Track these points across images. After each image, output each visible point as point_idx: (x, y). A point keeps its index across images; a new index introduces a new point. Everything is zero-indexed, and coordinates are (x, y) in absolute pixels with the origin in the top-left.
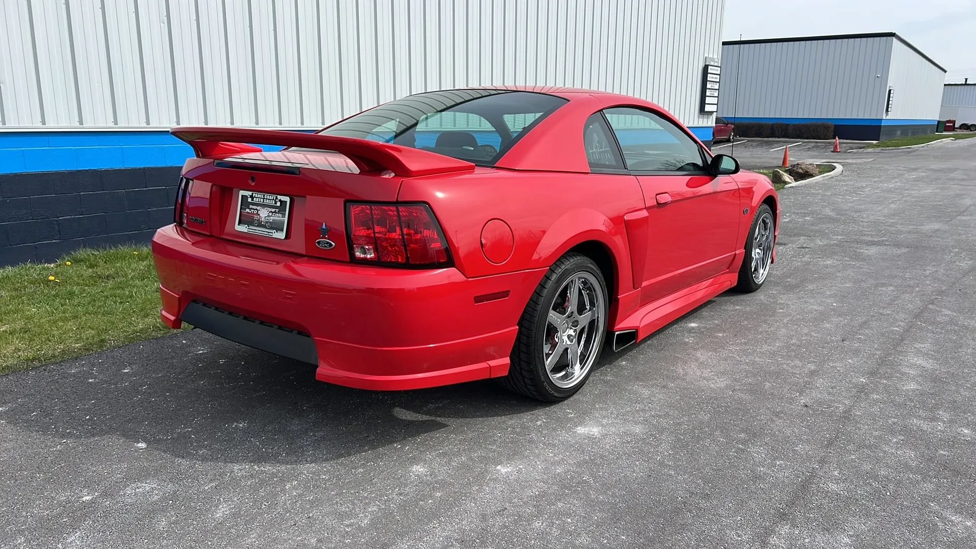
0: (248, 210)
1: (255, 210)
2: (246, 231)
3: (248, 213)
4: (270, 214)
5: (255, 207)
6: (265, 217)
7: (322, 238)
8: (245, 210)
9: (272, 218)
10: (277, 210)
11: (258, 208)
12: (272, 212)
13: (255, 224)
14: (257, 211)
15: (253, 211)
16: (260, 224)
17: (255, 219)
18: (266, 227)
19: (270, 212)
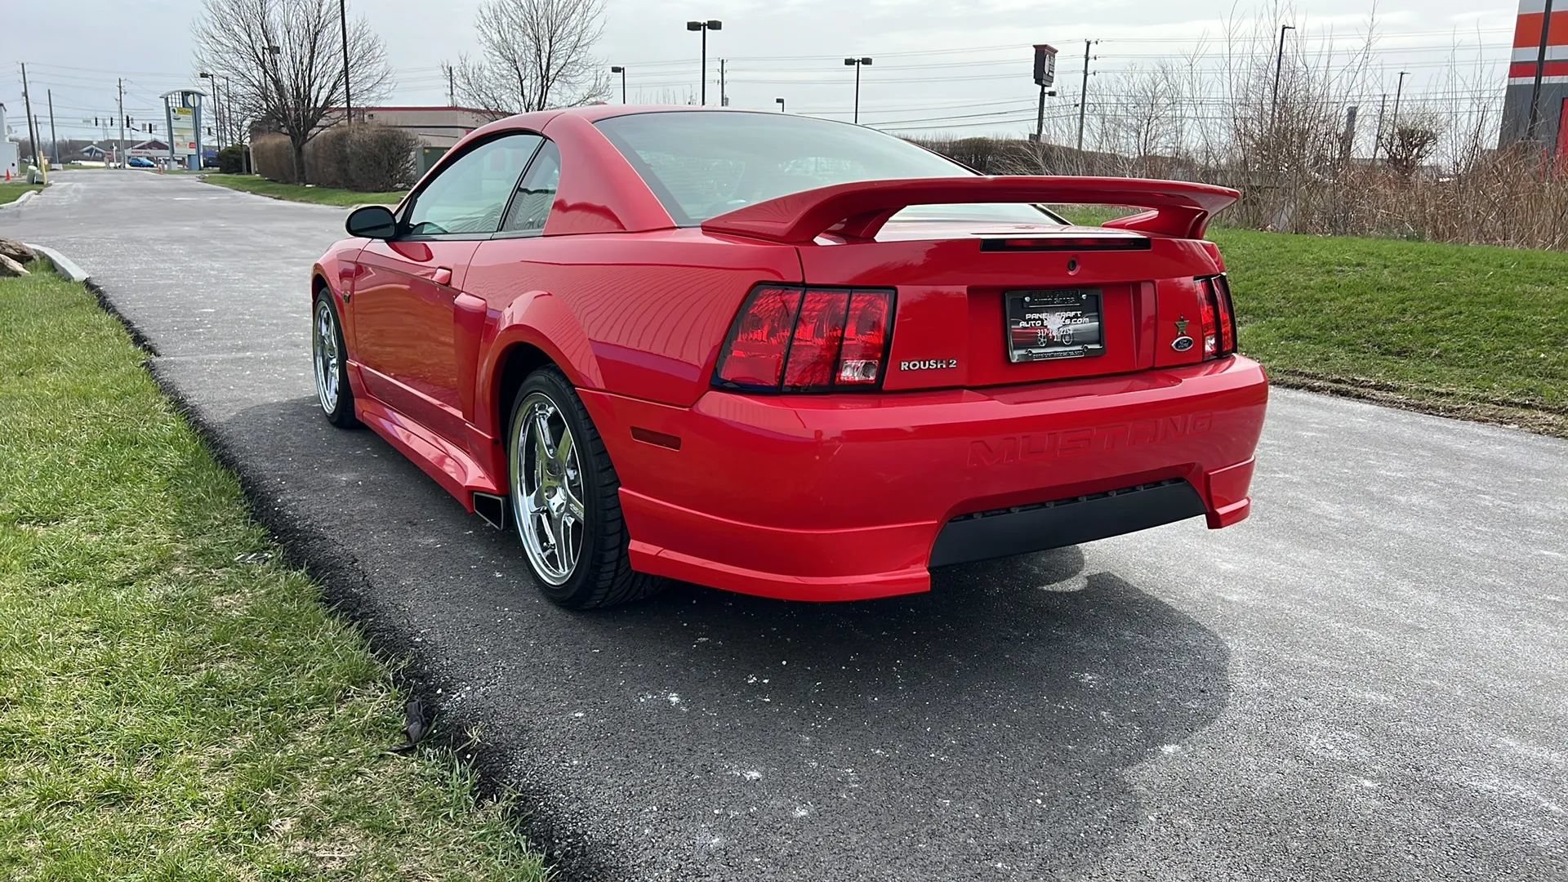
0: (1023, 324)
1: (1037, 320)
2: (1029, 359)
3: (1023, 328)
4: (1068, 321)
5: (1037, 316)
6: (1059, 328)
7: (1180, 336)
8: (1019, 325)
9: (1071, 327)
10: (1078, 313)
11: (1043, 316)
12: (1071, 318)
13: (1042, 344)
14: (1042, 321)
15: (1033, 322)
16: (1051, 343)
17: (1041, 336)
18: (1061, 344)
19: (1066, 319)
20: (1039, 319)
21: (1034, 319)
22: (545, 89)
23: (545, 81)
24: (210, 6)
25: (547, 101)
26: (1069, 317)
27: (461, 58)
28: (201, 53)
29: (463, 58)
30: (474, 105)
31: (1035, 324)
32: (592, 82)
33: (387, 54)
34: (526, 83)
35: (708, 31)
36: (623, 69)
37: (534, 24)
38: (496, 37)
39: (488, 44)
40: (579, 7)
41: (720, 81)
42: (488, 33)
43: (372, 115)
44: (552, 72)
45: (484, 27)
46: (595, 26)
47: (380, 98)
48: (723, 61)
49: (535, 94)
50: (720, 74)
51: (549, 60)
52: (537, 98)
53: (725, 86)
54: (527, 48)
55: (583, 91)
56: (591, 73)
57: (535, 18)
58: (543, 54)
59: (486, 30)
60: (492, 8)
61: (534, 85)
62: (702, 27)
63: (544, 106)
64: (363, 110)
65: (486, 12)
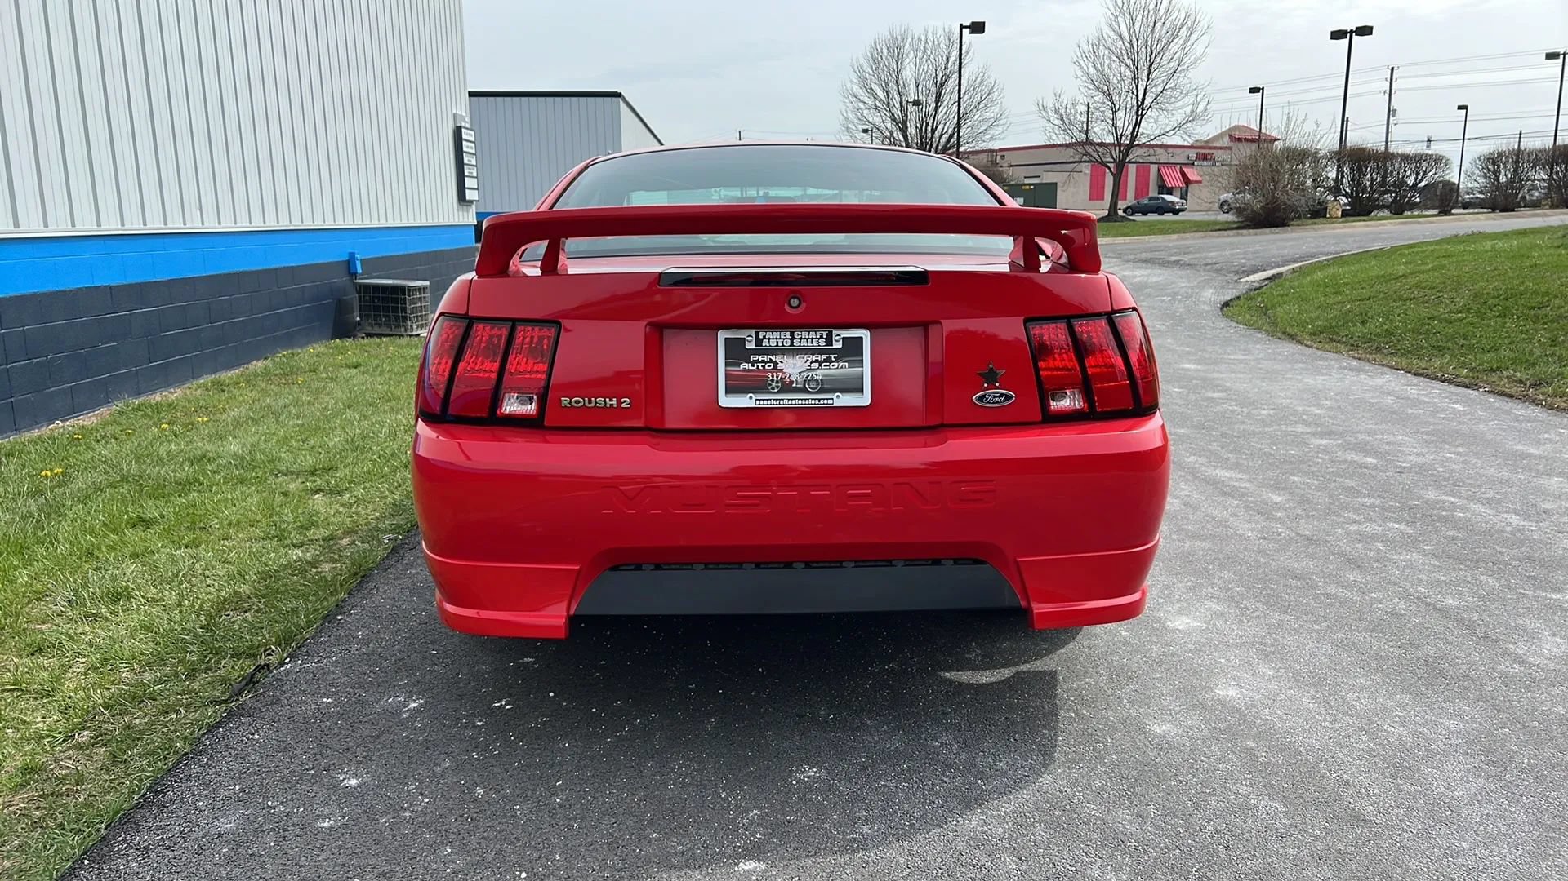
0: (745, 366)
1: (767, 362)
2: (754, 406)
3: (746, 370)
4: (816, 365)
5: (767, 358)
6: (800, 373)
7: (986, 389)
8: (739, 366)
9: (818, 372)
10: (832, 356)
11: (778, 358)
12: (820, 363)
13: (773, 388)
14: (776, 363)
15: (760, 365)
16: (787, 387)
17: (772, 381)
18: (804, 390)
19: (812, 362)
20: (771, 361)
21: (763, 361)
22: (1139, 117)
23: (1140, 109)
24: (857, 69)
25: (1140, 130)
26: (816, 361)
27: (1055, 94)
28: (847, 112)
29: (1058, 94)
30: (1068, 140)
31: (764, 367)
32: (1188, 110)
33: (1004, 97)
34: (1121, 114)
35: (1355, 37)
36: (1263, 89)
37: (1134, 54)
38: (1092, 71)
39: (1084, 78)
40: (1182, 31)
41: (1388, 92)
42: (1085, 68)
43: (1004, 156)
44: (1148, 101)
45: (1082, 62)
46: (1199, 48)
47: (992, 138)
48: (1393, 69)
49: (1129, 124)
50: (1388, 84)
51: (1145, 90)
52: (1131, 128)
53: (1393, 96)
54: (1122, 77)
55: (1179, 116)
56: (1190, 99)
57: (1135, 47)
58: (1140, 83)
59: (1083, 65)
60: (1090, 43)
61: (1128, 115)
62: (1349, 35)
63: (1137, 135)
64: (996, 151)
65: (1085, 48)
